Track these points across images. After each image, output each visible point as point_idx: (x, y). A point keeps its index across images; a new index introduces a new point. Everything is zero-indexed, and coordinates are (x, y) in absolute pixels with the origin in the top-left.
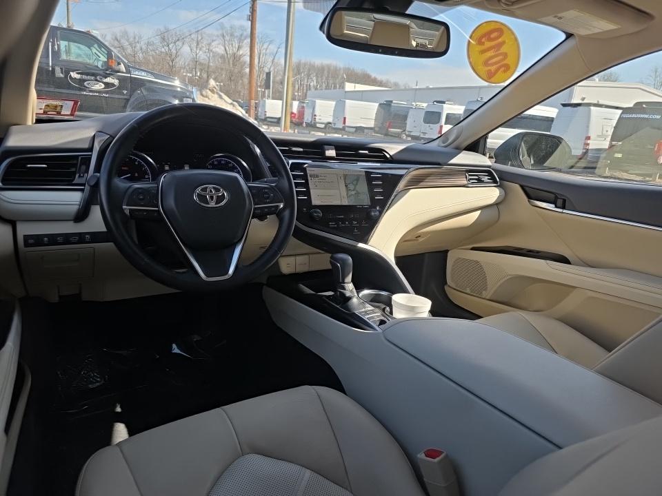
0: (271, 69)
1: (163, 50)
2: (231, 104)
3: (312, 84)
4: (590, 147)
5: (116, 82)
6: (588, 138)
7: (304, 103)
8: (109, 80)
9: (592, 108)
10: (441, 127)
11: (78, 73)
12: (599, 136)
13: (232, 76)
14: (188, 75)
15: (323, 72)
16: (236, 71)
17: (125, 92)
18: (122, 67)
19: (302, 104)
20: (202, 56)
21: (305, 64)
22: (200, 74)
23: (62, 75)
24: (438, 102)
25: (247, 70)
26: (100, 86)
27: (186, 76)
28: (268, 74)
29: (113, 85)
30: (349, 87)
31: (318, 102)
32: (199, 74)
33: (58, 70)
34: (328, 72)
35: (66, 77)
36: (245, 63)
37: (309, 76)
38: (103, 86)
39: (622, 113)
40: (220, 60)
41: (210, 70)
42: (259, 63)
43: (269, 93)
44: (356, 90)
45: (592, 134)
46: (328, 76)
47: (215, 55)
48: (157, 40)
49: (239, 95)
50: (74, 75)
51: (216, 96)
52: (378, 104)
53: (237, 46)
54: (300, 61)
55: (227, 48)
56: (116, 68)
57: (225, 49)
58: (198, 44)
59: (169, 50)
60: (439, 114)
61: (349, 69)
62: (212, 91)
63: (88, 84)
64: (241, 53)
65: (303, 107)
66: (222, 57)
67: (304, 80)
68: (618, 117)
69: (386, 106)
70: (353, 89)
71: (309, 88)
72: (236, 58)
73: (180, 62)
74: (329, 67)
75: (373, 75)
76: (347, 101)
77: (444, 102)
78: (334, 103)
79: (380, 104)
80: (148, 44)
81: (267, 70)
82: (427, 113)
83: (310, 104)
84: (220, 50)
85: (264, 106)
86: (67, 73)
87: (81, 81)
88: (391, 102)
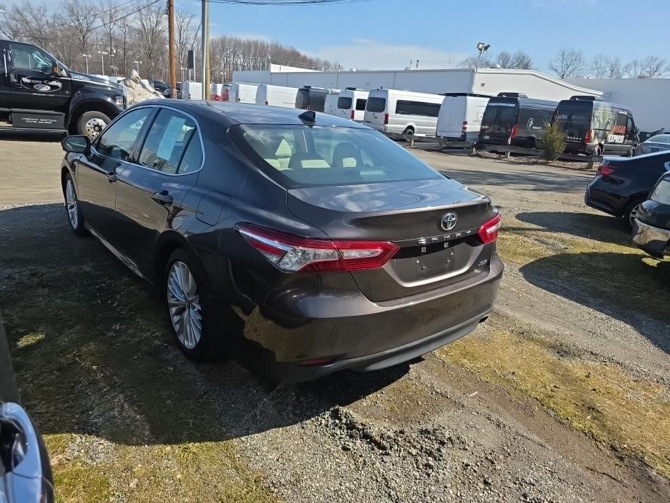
0: (195, 45)
1: (72, 24)
2: (154, 93)
3: (239, 62)
4: (467, 131)
5: (59, 84)
6: (465, 123)
7: (228, 86)
8: (54, 83)
9: (468, 97)
10: (353, 112)
11: (28, 79)
12: (474, 121)
13: (152, 53)
14: (104, 53)
15: (250, 51)
16: (156, 47)
17: (67, 92)
18: (64, 73)
19: (226, 88)
20: (117, 30)
21: (230, 41)
22: (117, 52)
23: (15, 81)
24: (349, 89)
25: (168, 47)
26: (46, 88)
27: (101, 54)
28: (191, 53)
29: (57, 87)
30: (274, 68)
31: (242, 86)
32: (115, 52)
33: (12, 76)
34: (256, 50)
35: (19, 82)
36: (165, 39)
37: (235, 54)
38: (49, 88)
39: (490, 102)
40: (137, 35)
41: (127, 46)
42: (180, 39)
43: (192, 73)
44: (281, 71)
45: (468, 119)
46: (256, 53)
47: (132, 30)
48: (65, 14)
49: (161, 73)
50: (25, 80)
51: (139, 85)
52: (297, 89)
53: (155, 21)
54: (224, 38)
55: (145, 23)
56: (60, 74)
57: (143, 24)
58: (111, 18)
59: (80, 24)
60: (350, 100)
61: (276, 46)
62: (136, 81)
63: (37, 87)
64: (160, 29)
65: (227, 90)
66: (139, 32)
67: (230, 57)
68: (486, 104)
69: (305, 91)
70: (278, 71)
71: (235, 65)
72: (154, 33)
73: (91, 37)
74: (256, 44)
75: (303, 53)
76: (268, 86)
77: (354, 89)
78: (256, 88)
79: (300, 90)
80: (55, 16)
81: (189, 47)
82: (341, 99)
83: (233, 88)
84: (137, 24)
85: (187, 88)
86: (19, 77)
87: (31, 85)
88: (310, 87)
